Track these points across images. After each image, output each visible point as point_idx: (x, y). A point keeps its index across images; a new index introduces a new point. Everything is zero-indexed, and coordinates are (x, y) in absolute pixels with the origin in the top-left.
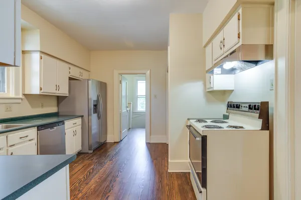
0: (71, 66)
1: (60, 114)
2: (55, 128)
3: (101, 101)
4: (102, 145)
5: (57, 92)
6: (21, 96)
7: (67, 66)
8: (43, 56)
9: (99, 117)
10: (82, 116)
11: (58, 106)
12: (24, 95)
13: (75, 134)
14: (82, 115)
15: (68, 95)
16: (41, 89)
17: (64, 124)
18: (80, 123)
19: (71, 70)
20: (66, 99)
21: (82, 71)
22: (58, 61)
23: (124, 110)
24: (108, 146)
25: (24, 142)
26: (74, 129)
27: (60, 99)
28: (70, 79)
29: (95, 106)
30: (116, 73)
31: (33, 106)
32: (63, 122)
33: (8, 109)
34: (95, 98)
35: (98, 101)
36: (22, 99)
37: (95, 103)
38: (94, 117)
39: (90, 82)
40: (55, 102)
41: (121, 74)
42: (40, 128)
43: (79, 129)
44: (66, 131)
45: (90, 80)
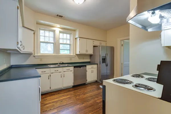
0: (94, 41)
1: (91, 62)
2: (82, 68)
5: (87, 53)
6: (74, 55)
7: (92, 40)
8: (80, 39)
10: (97, 64)
12: (76, 54)
13: (92, 72)
15: (93, 54)
16: (79, 52)
18: (96, 67)
19: (94, 43)
20: (92, 56)
21: (100, 41)
25: (68, 71)
26: (92, 70)
28: (94, 46)
29: (104, 59)
30: (119, 40)
31: (79, 59)
32: (85, 66)
33: (71, 59)
35: (105, 57)
36: (75, 56)
42: (75, 67)
44: (87, 70)
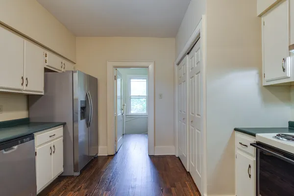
0: (48, 53)
1: (31, 121)
2: (16, 147)
3: (91, 103)
4: (92, 160)
5: (25, 87)
7: (43, 50)
9: (88, 124)
10: (64, 124)
11: (28, 109)
13: (52, 150)
14: (64, 121)
15: (43, 94)
17: (33, 138)
18: (61, 134)
19: (47, 58)
21: (64, 61)
22: (26, 41)
23: (119, 114)
24: (100, 162)
26: (51, 144)
27: (31, 99)
29: (83, 109)
30: (110, 65)
32: (31, 137)
34: (83, 98)
35: (86, 101)
37: (83, 105)
38: (82, 124)
39: (76, 75)
40: (23, 104)
41: (116, 67)
43: (59, 143)
44: (37, 149)
45: (75, 72)
